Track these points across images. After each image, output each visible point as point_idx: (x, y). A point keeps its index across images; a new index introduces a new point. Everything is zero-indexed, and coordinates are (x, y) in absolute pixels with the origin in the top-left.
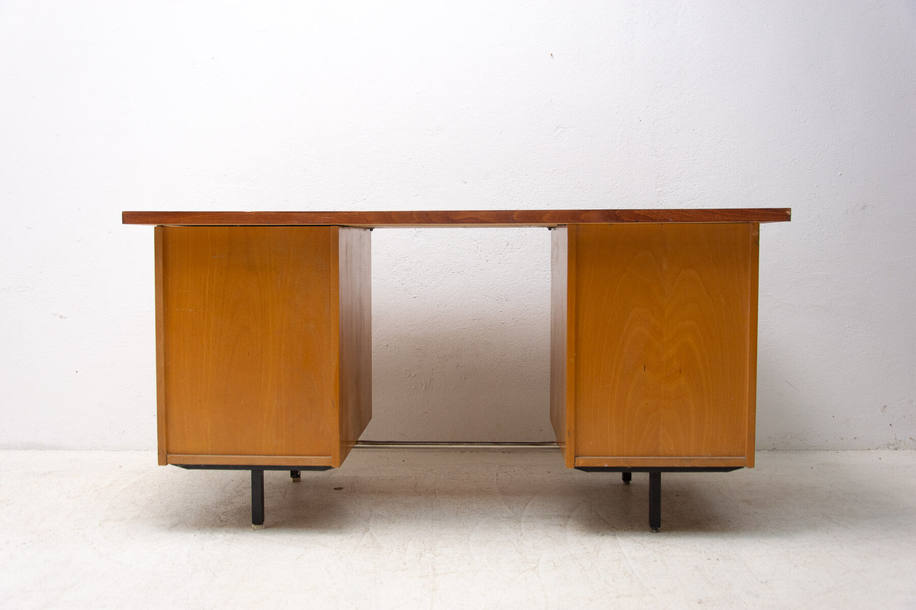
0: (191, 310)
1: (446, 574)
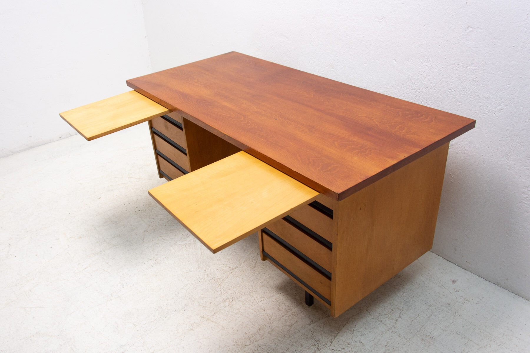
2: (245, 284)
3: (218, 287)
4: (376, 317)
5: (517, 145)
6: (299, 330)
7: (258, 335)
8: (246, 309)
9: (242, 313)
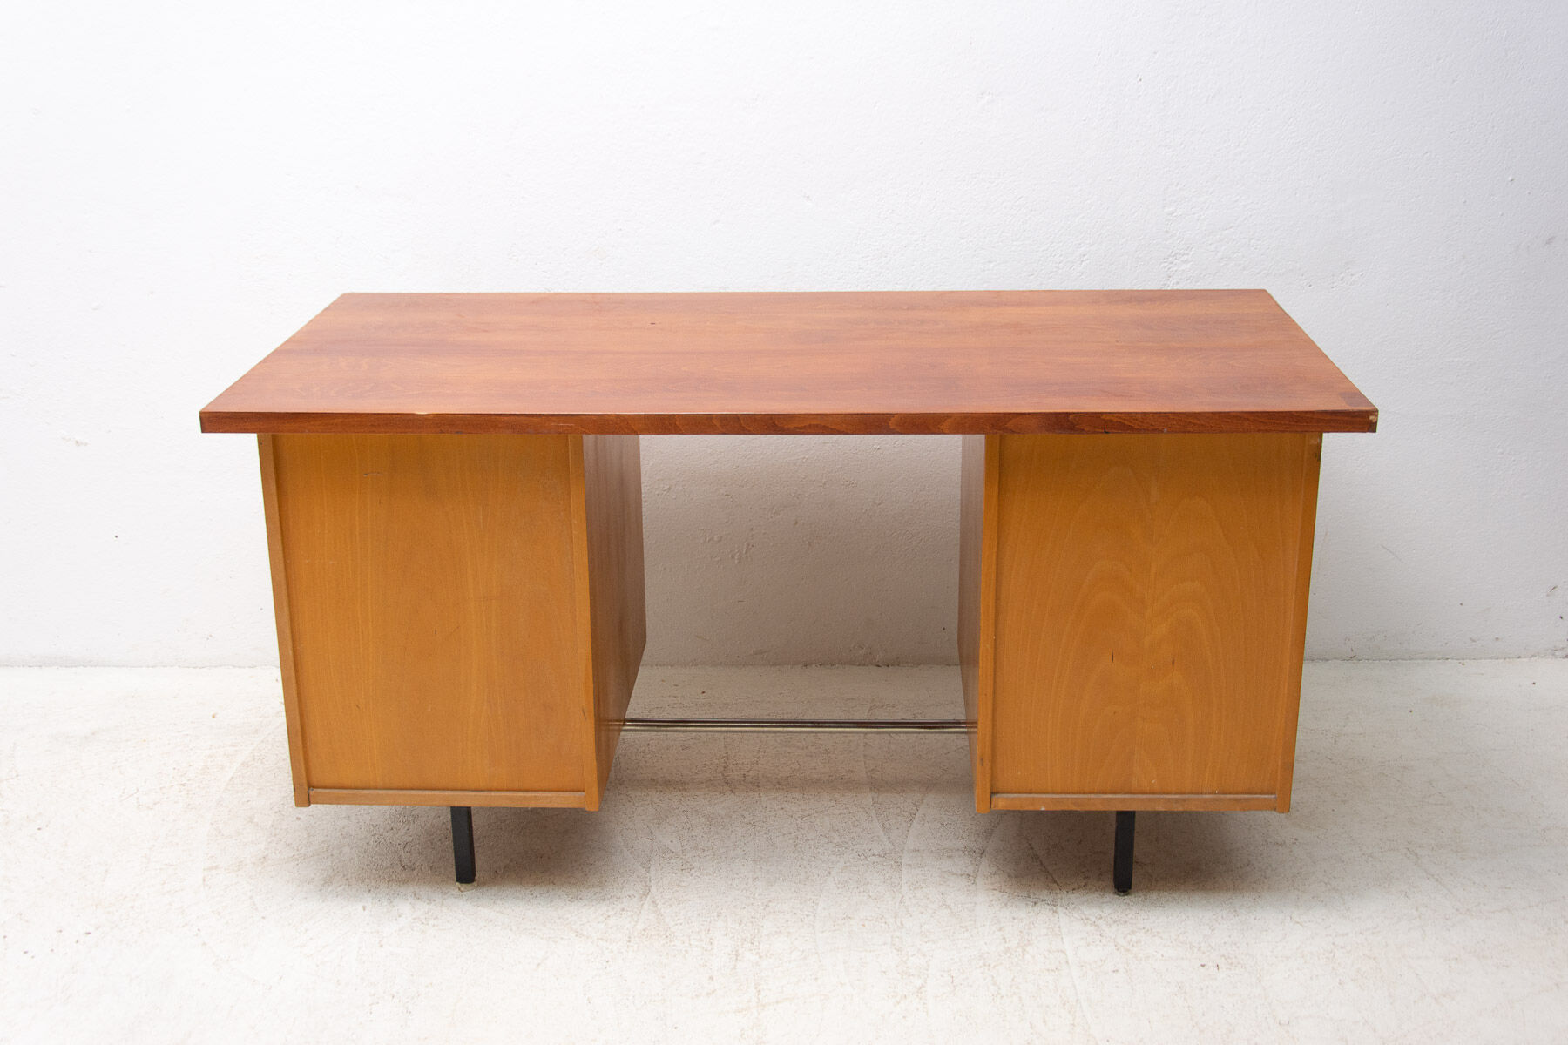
0: (331, 563)
1: (777, 1002)
2: (725, 902)
3: (672, 944)
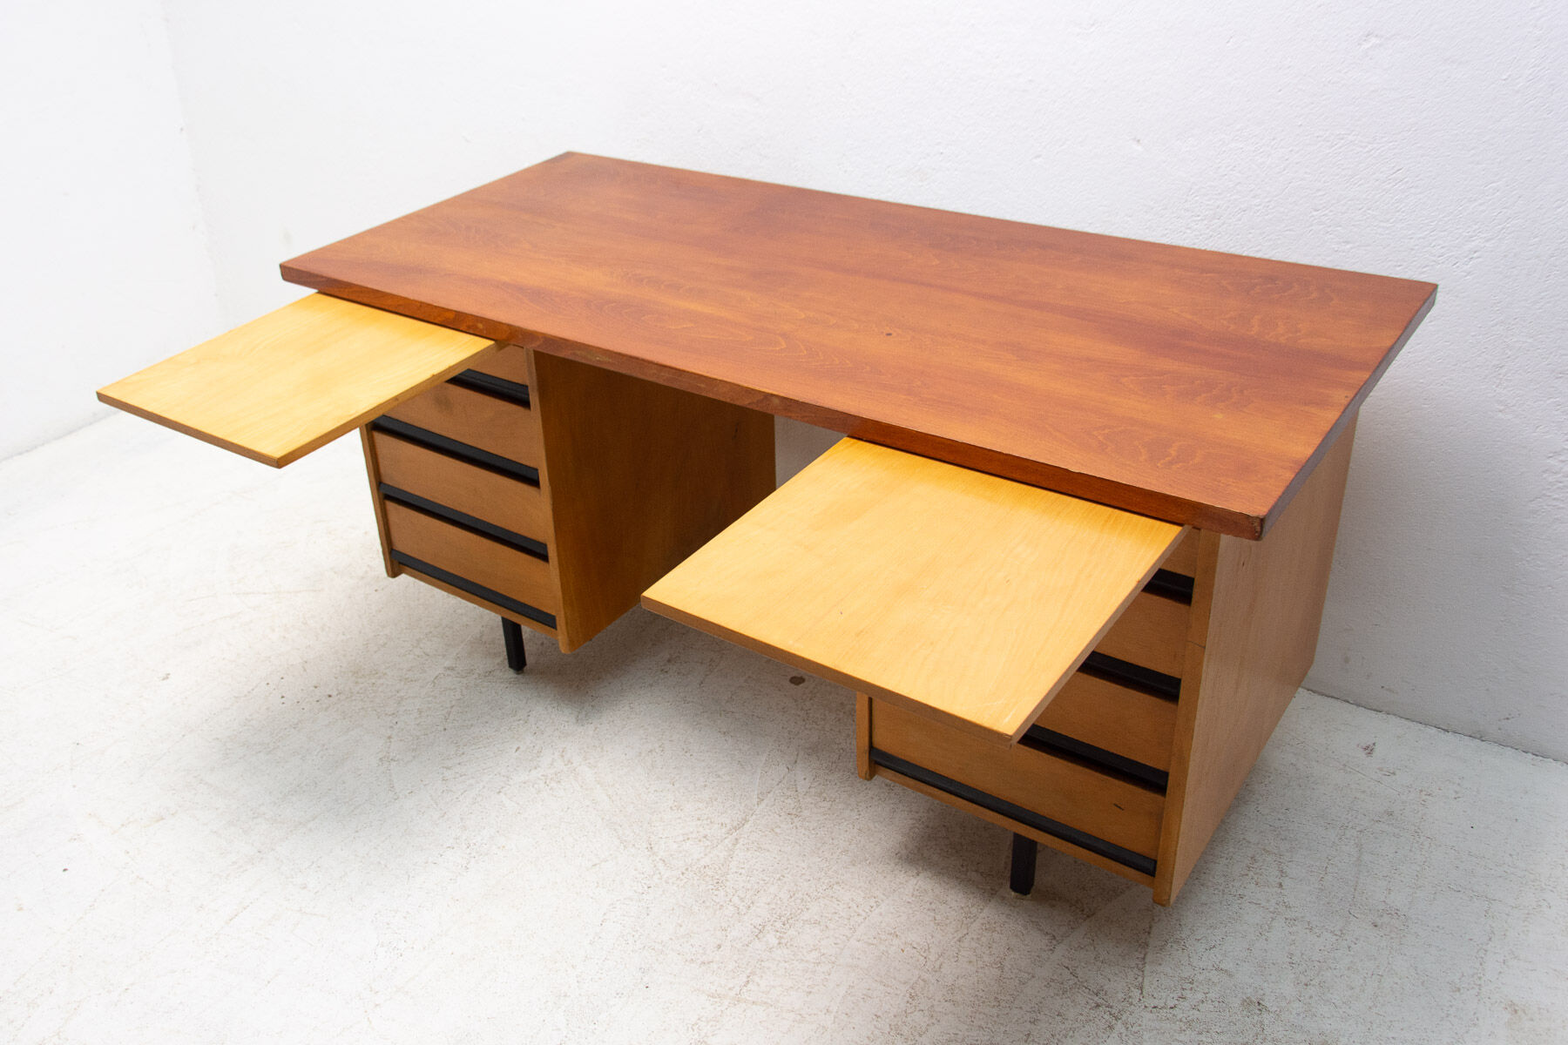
2: (797, 866)
3: (716, 893)
4: (1221, 888)
5: (1524, 342)
6: (1030, 971)
7: (915, 1013)
8: (838, 941)
9: (833, 959)
